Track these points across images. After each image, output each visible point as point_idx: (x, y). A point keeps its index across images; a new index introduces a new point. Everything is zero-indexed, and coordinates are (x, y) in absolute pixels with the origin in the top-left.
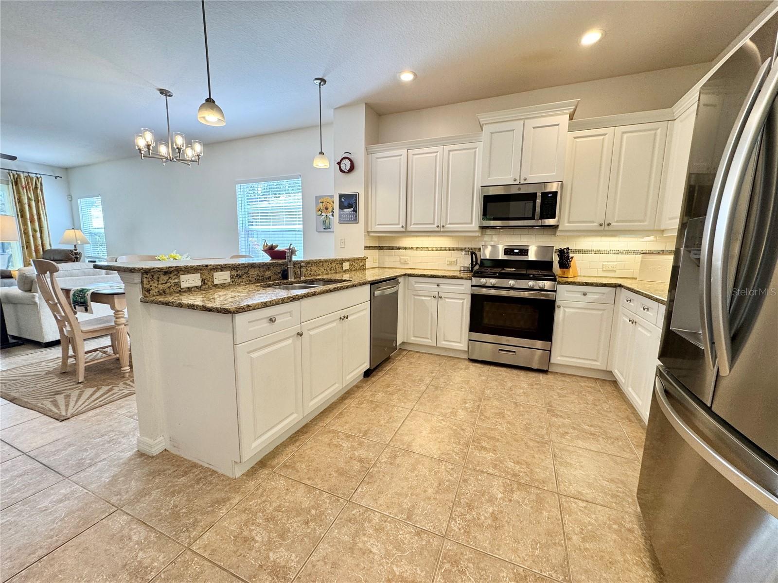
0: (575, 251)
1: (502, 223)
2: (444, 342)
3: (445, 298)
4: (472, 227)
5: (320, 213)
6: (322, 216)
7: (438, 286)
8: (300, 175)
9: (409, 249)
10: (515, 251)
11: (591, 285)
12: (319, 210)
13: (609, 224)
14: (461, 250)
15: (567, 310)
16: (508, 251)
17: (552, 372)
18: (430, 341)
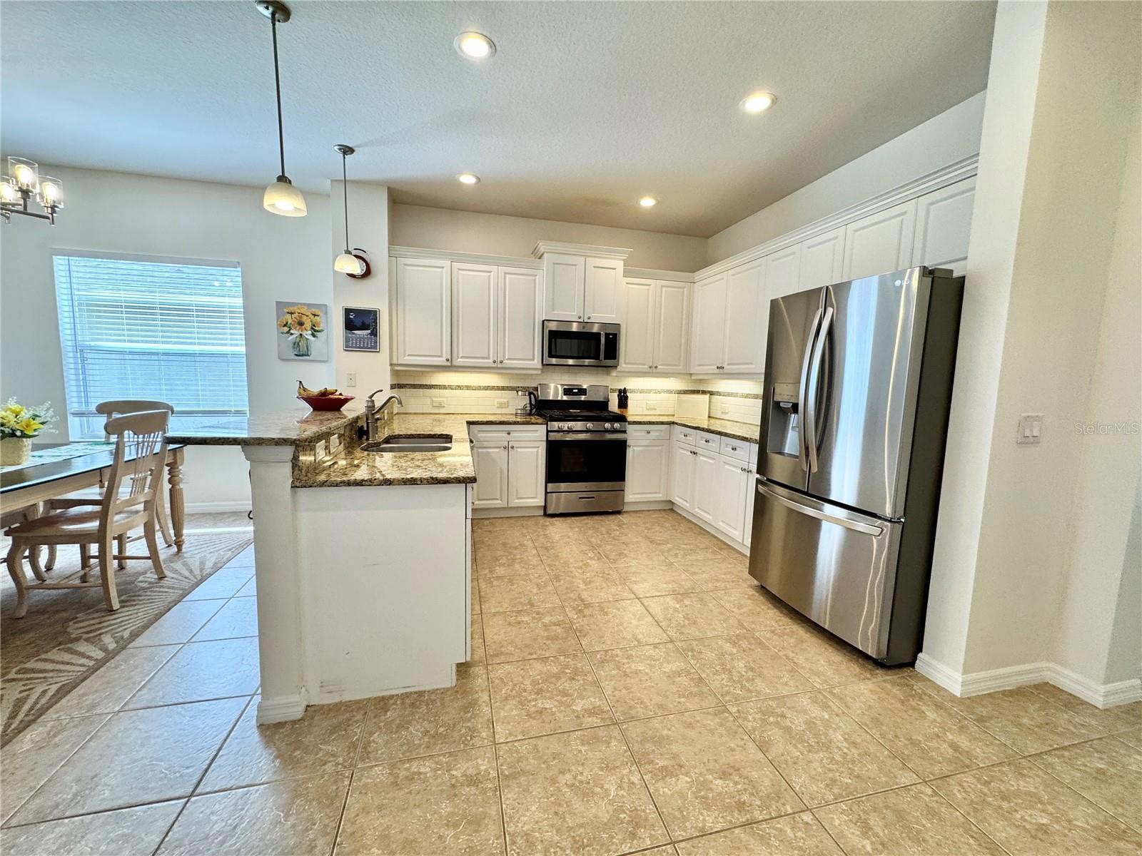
0: (633, 391)
1: (574, 362)
2: (517, 501)
3: (517, 447)
4: (534, 364)
5: (286, 329)
6: (292, 334)
7: (509, 434)
8: (239, 263)
9: (444, 387)
10: (574, 391)
11: (653, 423)
12: (285, 326)
13: (656, 367)
14: (516, 389)
15: (635, 448)
16: (568, 391)
17: (626, 512)
18: (499, 502)
